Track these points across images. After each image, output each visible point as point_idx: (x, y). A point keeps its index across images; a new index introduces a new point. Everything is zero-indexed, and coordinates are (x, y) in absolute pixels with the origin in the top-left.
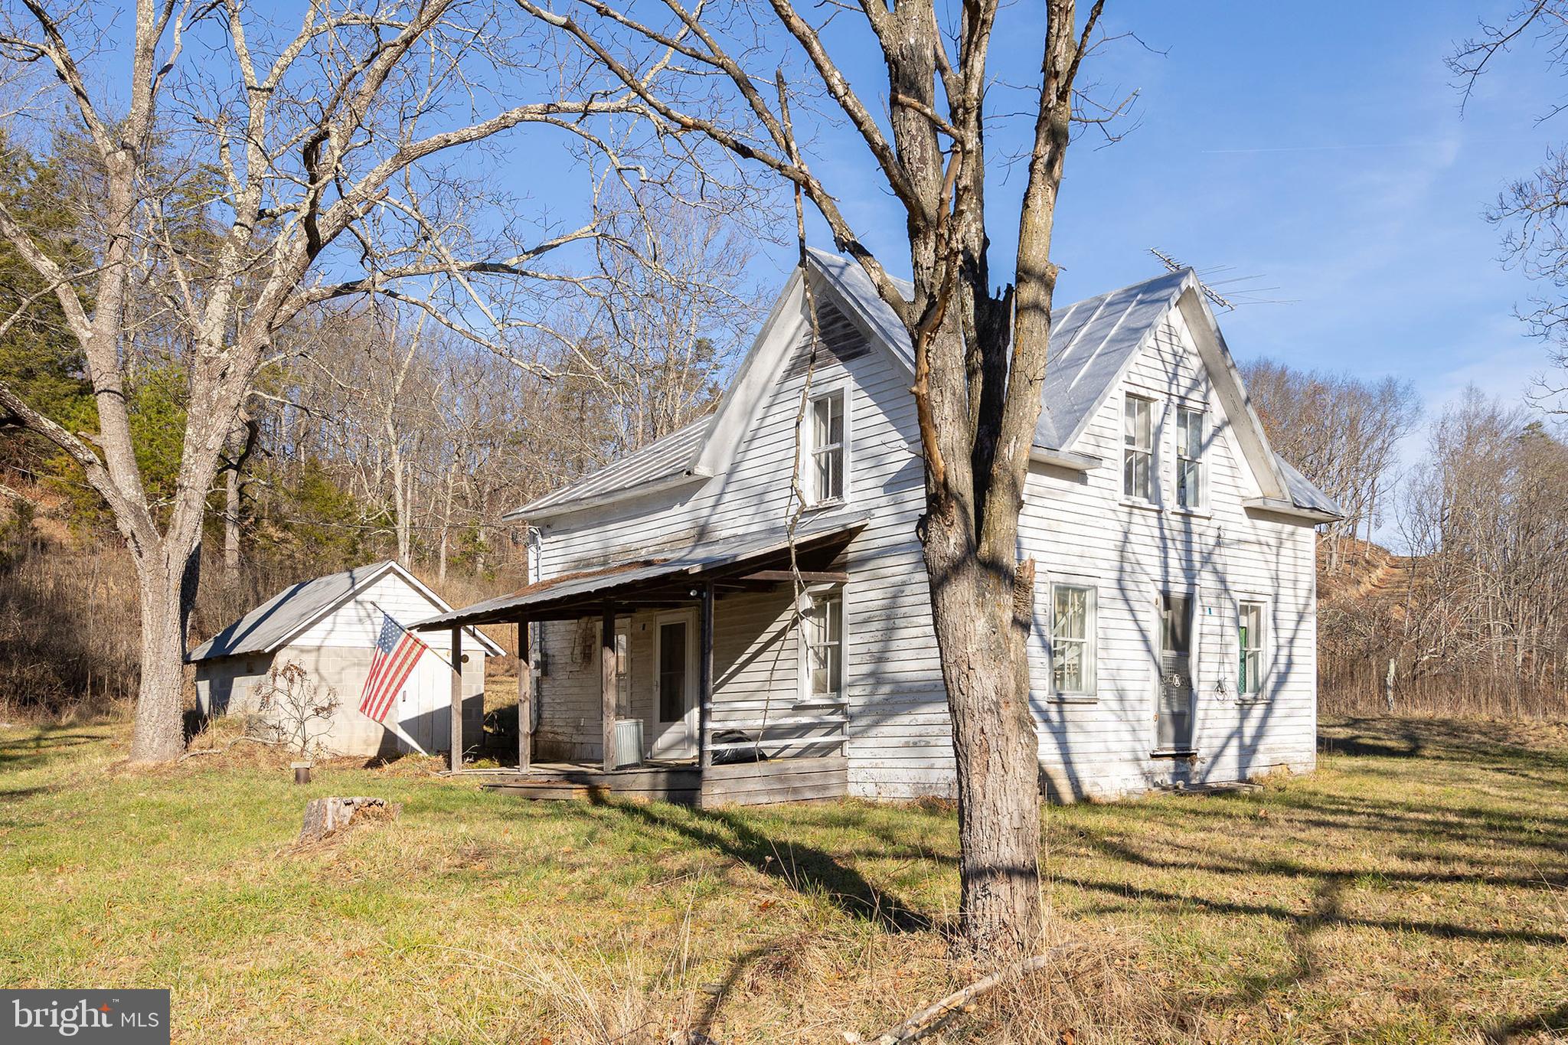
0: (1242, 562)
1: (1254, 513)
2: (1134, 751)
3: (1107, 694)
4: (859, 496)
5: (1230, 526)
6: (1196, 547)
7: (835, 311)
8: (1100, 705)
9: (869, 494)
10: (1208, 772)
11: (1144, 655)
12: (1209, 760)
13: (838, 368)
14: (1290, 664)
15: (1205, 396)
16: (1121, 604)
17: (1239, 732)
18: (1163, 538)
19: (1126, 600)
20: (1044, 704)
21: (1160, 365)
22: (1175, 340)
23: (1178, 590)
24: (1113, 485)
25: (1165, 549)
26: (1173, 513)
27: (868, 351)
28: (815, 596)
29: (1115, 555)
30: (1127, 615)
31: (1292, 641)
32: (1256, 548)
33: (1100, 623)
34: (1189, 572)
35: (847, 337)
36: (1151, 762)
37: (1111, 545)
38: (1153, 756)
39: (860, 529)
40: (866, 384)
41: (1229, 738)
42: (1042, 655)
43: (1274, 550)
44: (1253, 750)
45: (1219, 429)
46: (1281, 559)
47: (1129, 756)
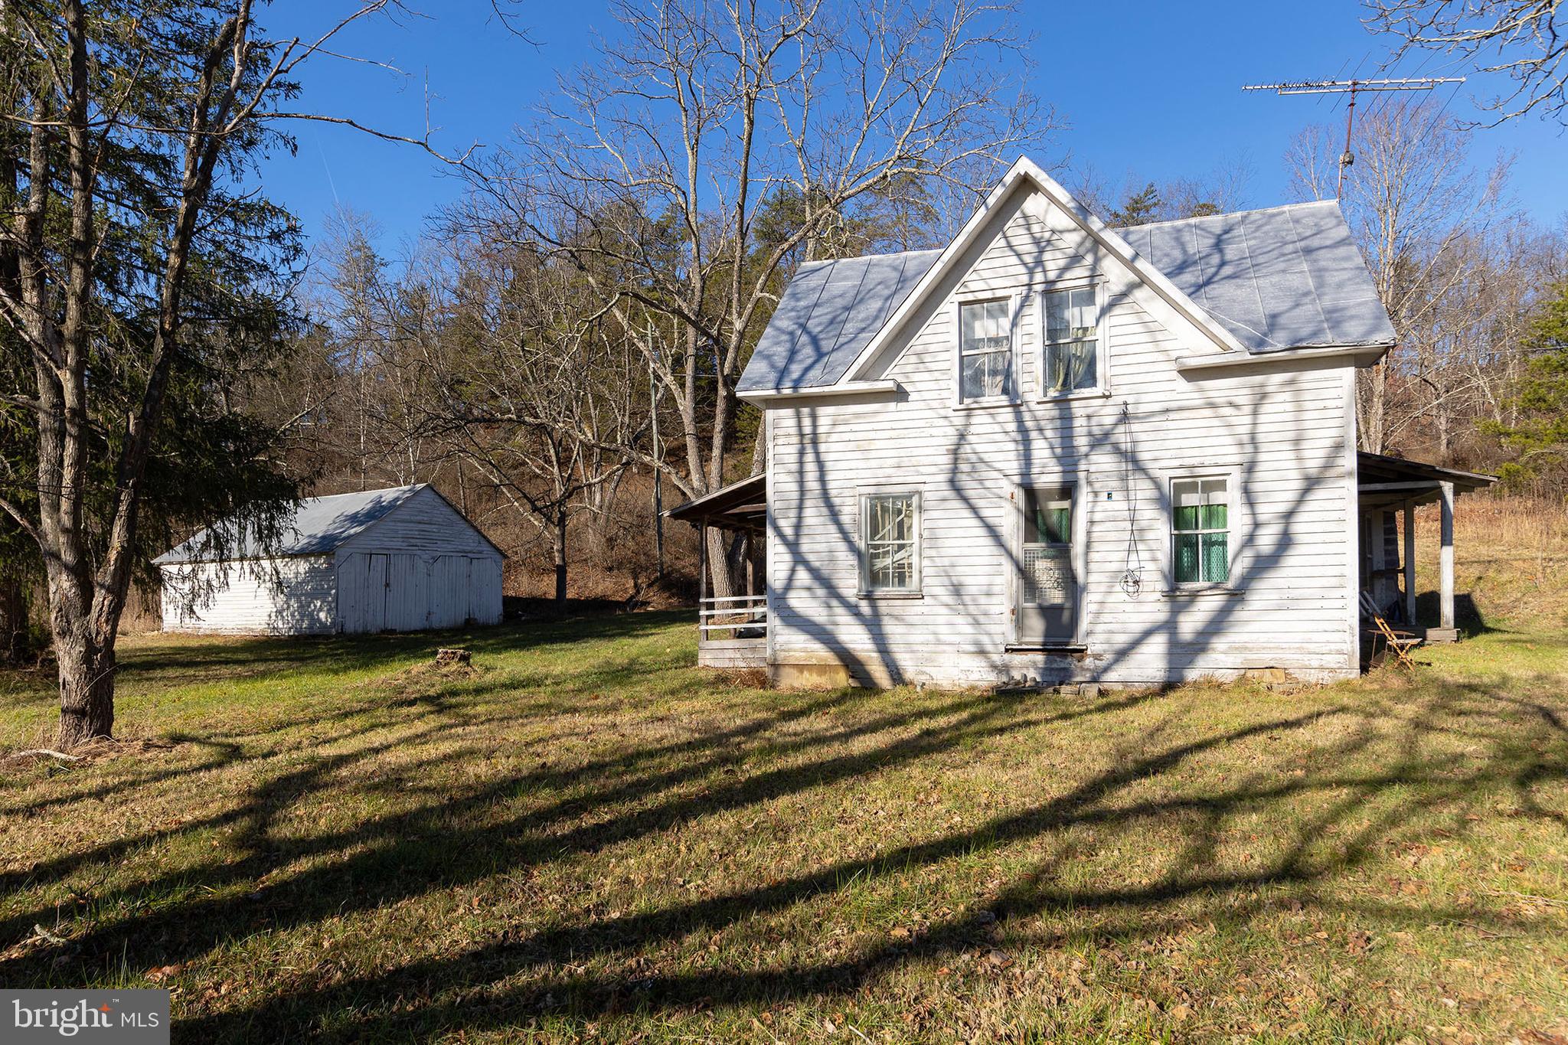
0: (1172, 434)
1: (1192, 374)
2: (977, 643)
3: (935, 587)
5: (1144, 398)
6: (1080, 431)
8: (927, 600)
10: (1106, 670)
11: (995, 550)
12: (1109, 657)
14: (1285, 542)
15: (1093, 269)
16: (958, 504)
17: (1170, 626)
18: (1023, 430)
19: (965, 499)
20: (853, 600)
21: (1014, 260)
22: (1036, 228)
23: (1048, 477)
24: (945, 394)
25: (1026, 442)
26: (1038, 403)
29: (946, 460)
30: (967, 513)
31: (1288, 516)
32: (1208, 412)
33: (927, 524)
34: (1068, 458)
36: (1007, 656)
37: (943, 450)
38: (1007, 650)
41: (1148, 633)
42: (851, 558)
43: (1247, 410)
44: (1200, 644)
45: (1124, 295)
46: (1262, 418)
47: (972, 648)
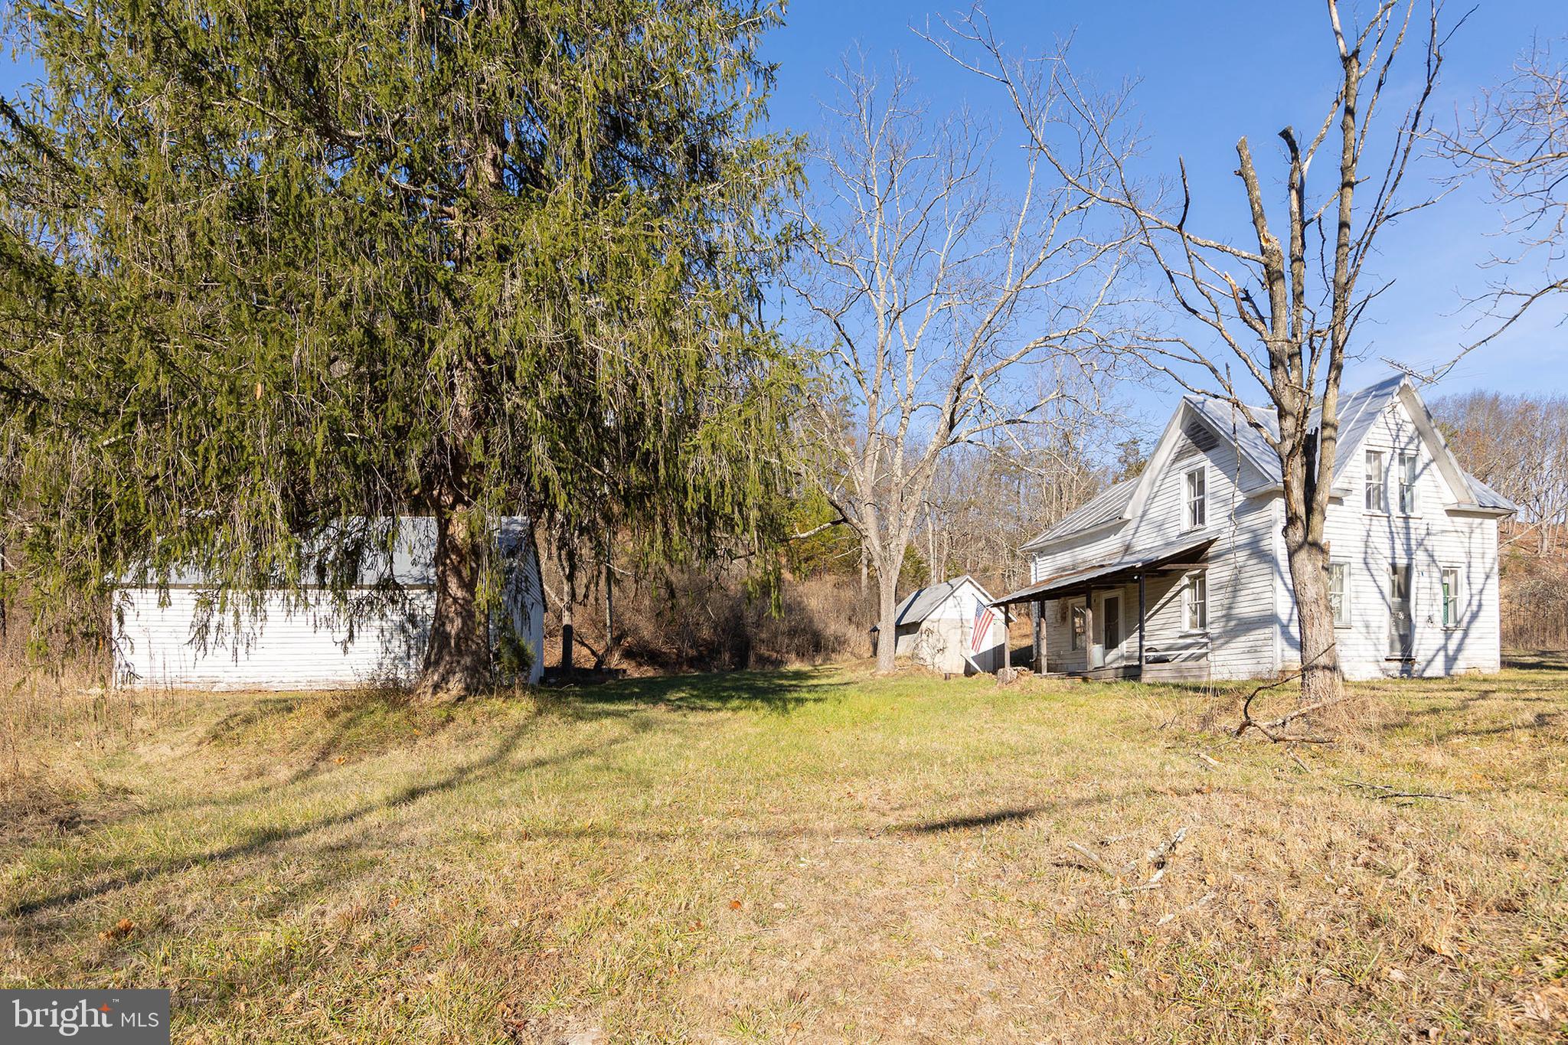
0: (1444, 544)
1: (1452, 513)
2: (1375, 656)
3: (1358, 624)
4: (1214, 523)
5: (1435, 522)
6: (1413, 536)
7: (1199, 426)
8: (1354, 629)
9: (1220, 521)
10: (1424, 670)
11: (1381, 601)
12: (1424, 664)
13: (1201, 456)
14: (1480, 605)
15: (1418, 446)
16: (1366, 572)
17: (1445, 647)
18: (1391, 533)
19: (1369, 570)
21: (1387, 431)
22: (1397, 416)
23: (1402, 562)
24: (1358, 504)
25: (1392, 539)
26: (1398, 517)
27: (1218, 446)
28: (1190, 577)
29: (1362, 545)
30: (1370, 578)
31: (1481, 591)
32: (1455, 534)
33: (1353, 583)
34: (1409, 552)
35: (1206, 439)
36: (1387, 663)
37: (1359, 538)
38: (1387, 659)
39: (1215, 540)
40: (1217, 463)
41: (1438, 650)
43: (1467, 535)
44: (1455, 658)
45: (1428, 465)
46: (1472, 540)
47: (1372, 659)
